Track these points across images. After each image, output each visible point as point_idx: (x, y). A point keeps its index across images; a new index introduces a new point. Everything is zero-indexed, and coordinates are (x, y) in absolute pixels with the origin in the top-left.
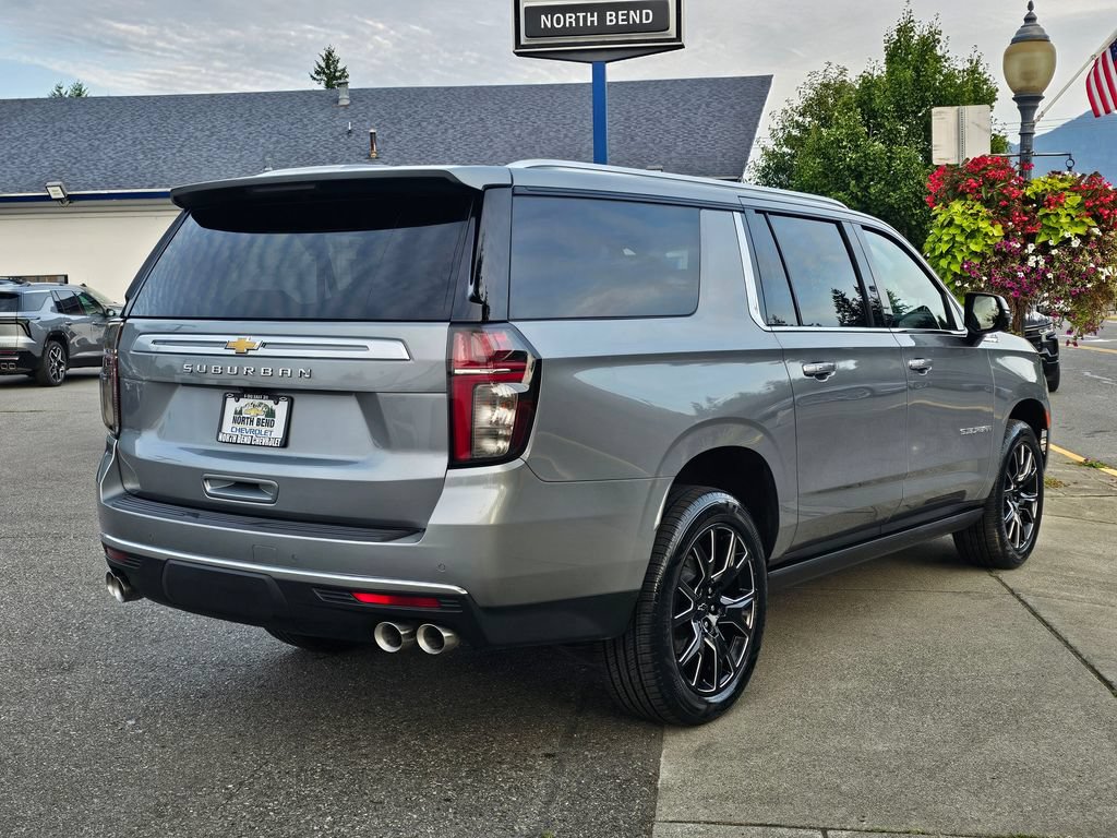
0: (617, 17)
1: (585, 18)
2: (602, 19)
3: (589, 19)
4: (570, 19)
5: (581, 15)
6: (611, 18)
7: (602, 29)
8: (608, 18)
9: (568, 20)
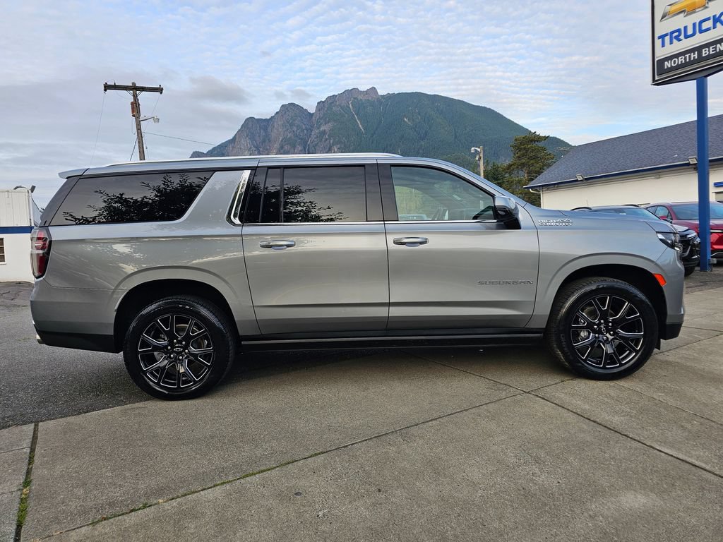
0: (709, 51)
1: (690, 56)
2: (700, 54)
3: (692, 56)
4: (681, 60)
5: (687, 56)
6: (705, 52)
7: (701, 59)
8: (704, 52)
9: (680, 60)
